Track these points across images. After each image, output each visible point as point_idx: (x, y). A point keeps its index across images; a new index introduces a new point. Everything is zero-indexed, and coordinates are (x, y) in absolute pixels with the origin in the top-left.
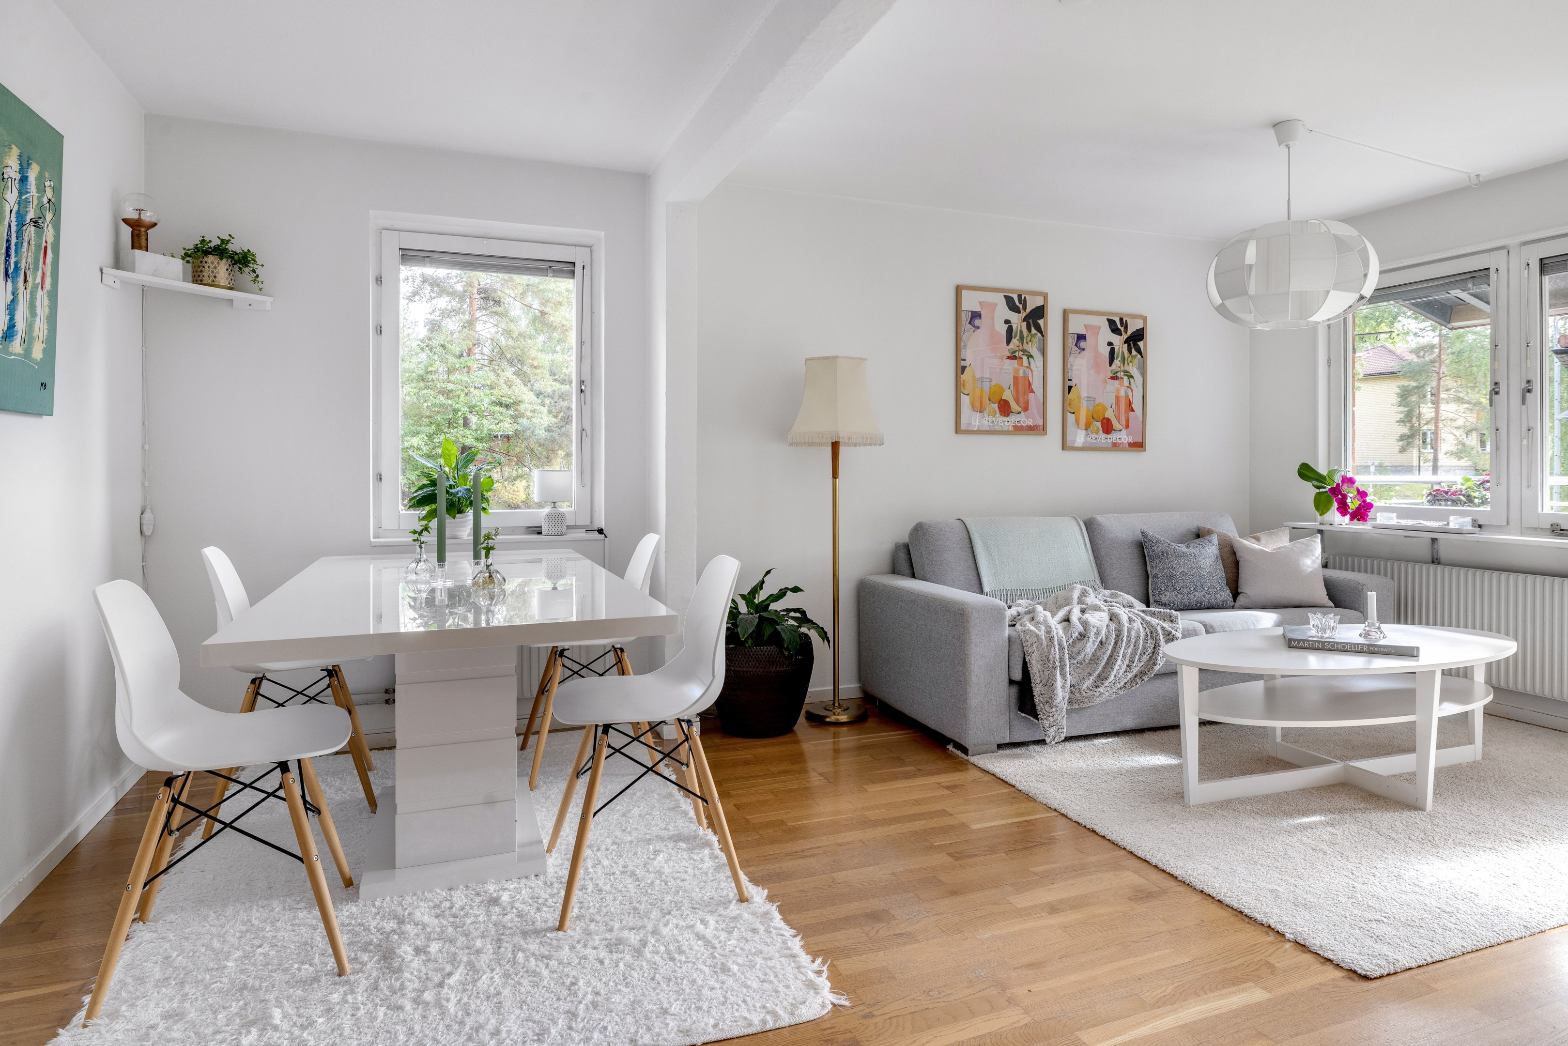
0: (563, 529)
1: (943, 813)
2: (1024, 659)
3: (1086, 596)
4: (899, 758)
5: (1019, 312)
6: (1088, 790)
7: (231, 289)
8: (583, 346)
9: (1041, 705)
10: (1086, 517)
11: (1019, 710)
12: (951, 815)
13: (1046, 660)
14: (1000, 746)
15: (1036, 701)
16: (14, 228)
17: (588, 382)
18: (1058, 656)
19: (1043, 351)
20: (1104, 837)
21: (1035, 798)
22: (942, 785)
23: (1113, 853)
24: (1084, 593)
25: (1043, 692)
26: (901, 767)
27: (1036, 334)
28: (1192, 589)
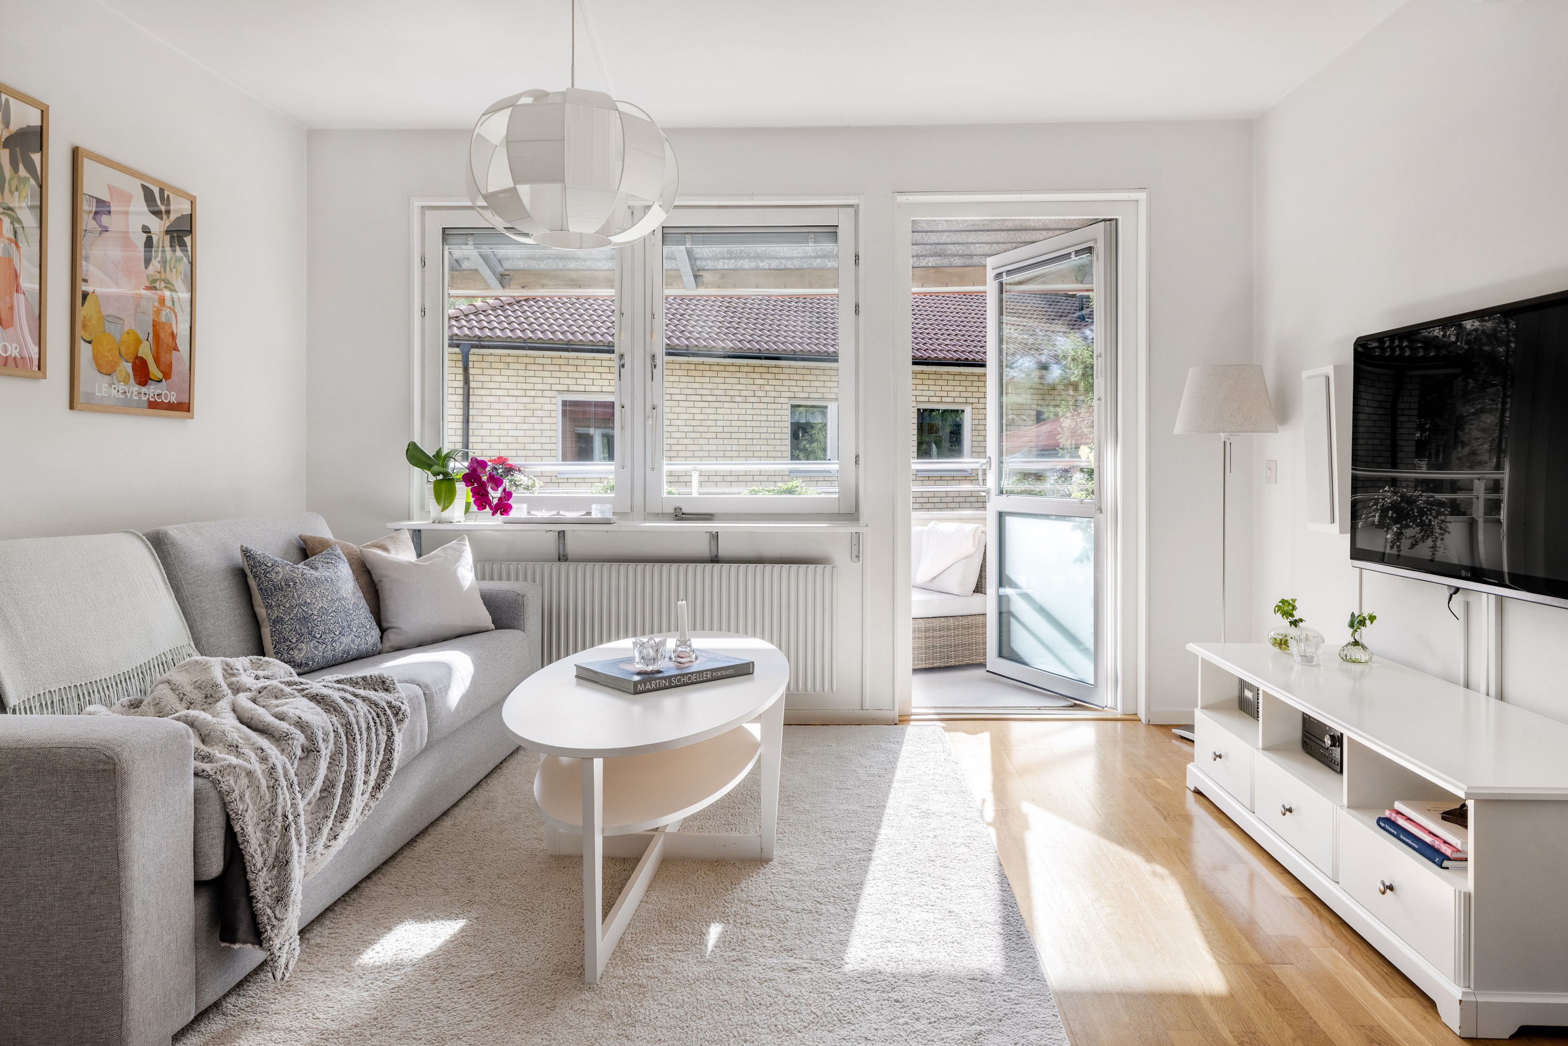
2: (230, 828)
9: (269, 911)
10: (151, 529)
11: (223, 940)
13: (269, 819)
14: (177, 1037)
15: (260, 905)
19: (41, 215)
27: (28, 179)
28: (337, 633)
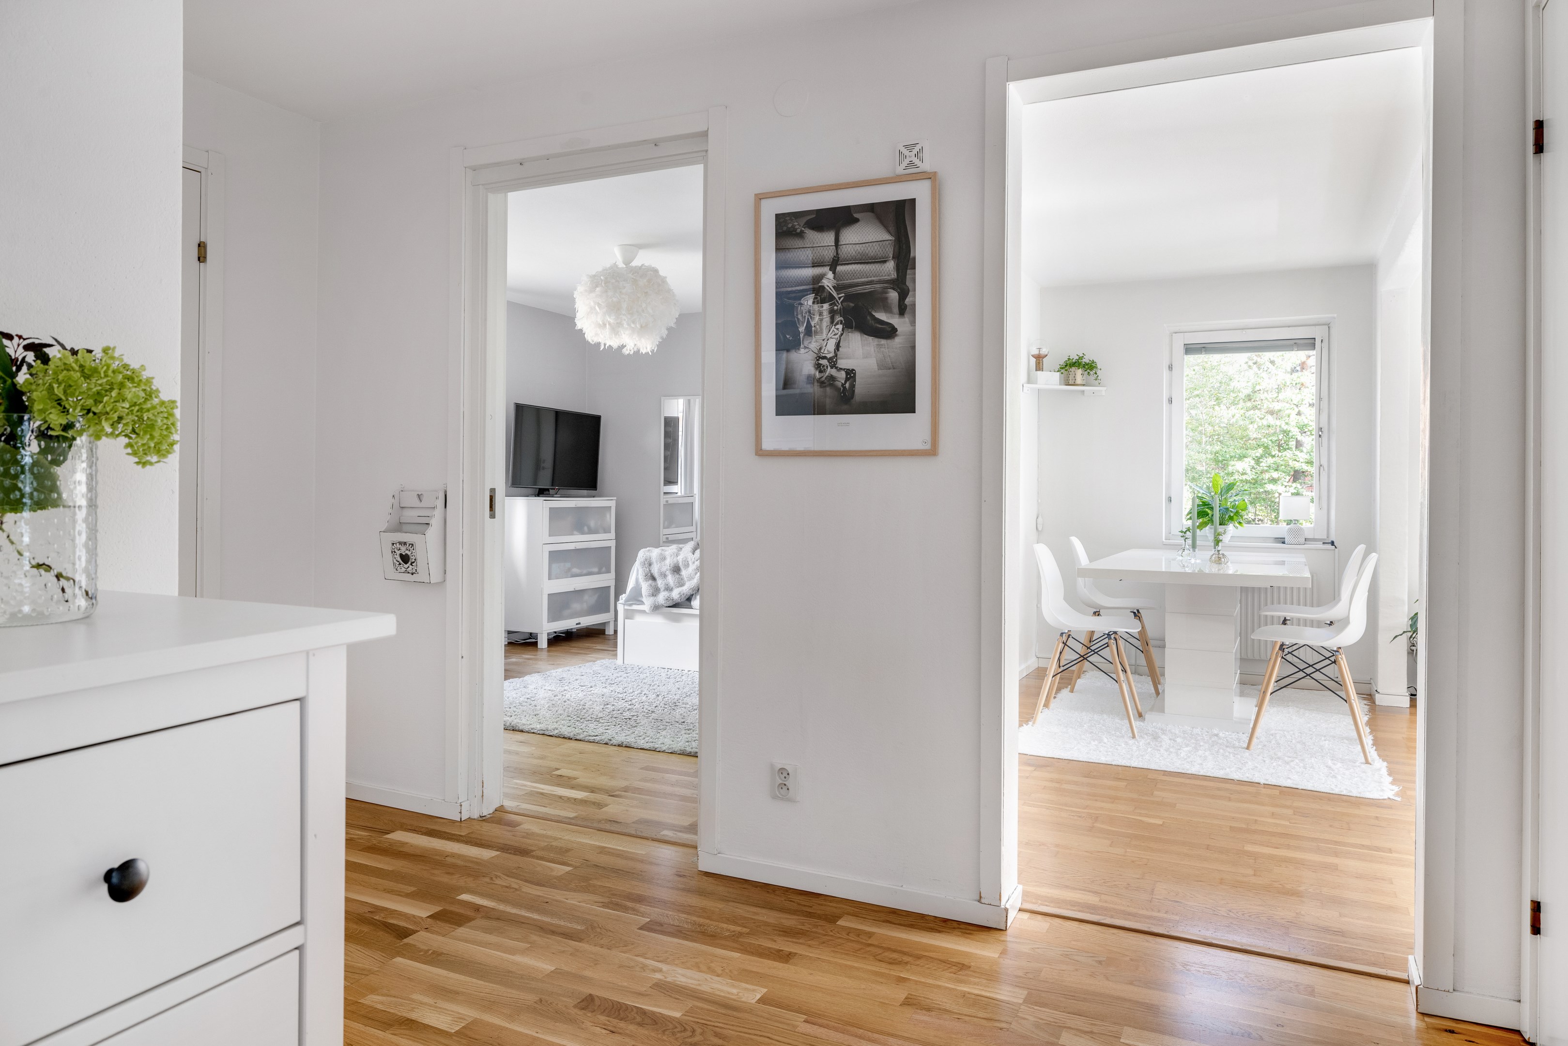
0: (1303, 541)
7: (1084, 385)
8: (1321, 402)
17: (1325, 430)
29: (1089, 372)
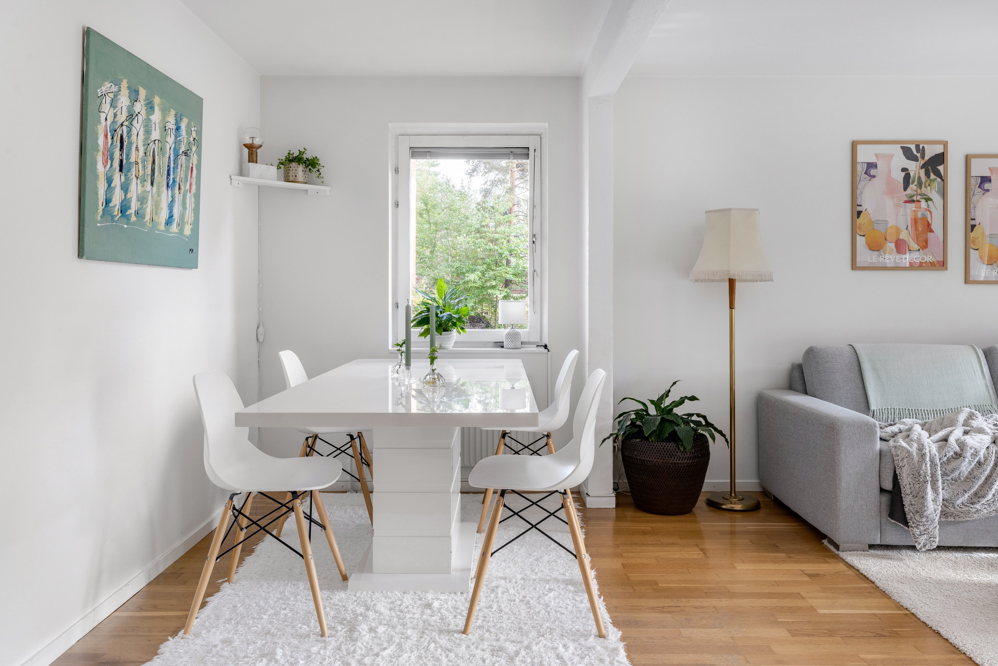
0: (519, 344)
1: (798, 596)
2: (895, 471)
3: (973, 419)
4: (775, 545)
5: (917, 160)
6: (948, 596)
7: (306, 183)
8: (535, 209)
9: (912, 514)
10: (986, 346)
11: (889, 516)
12: (804, 598)
13: (917, 474)
14: (871, 547)
15: (906, 510)
16: (172, 158)
17: (538, 236)
18: (929, 472)
19: (944, 194)
20: (947, 640)
21: (891, 596)
22: (806, 572)
23: (951, 656)
24: (971, 416)
25: (913, 503)
26: (774, 552)
27: (936, 179)
29: (310, 169)
